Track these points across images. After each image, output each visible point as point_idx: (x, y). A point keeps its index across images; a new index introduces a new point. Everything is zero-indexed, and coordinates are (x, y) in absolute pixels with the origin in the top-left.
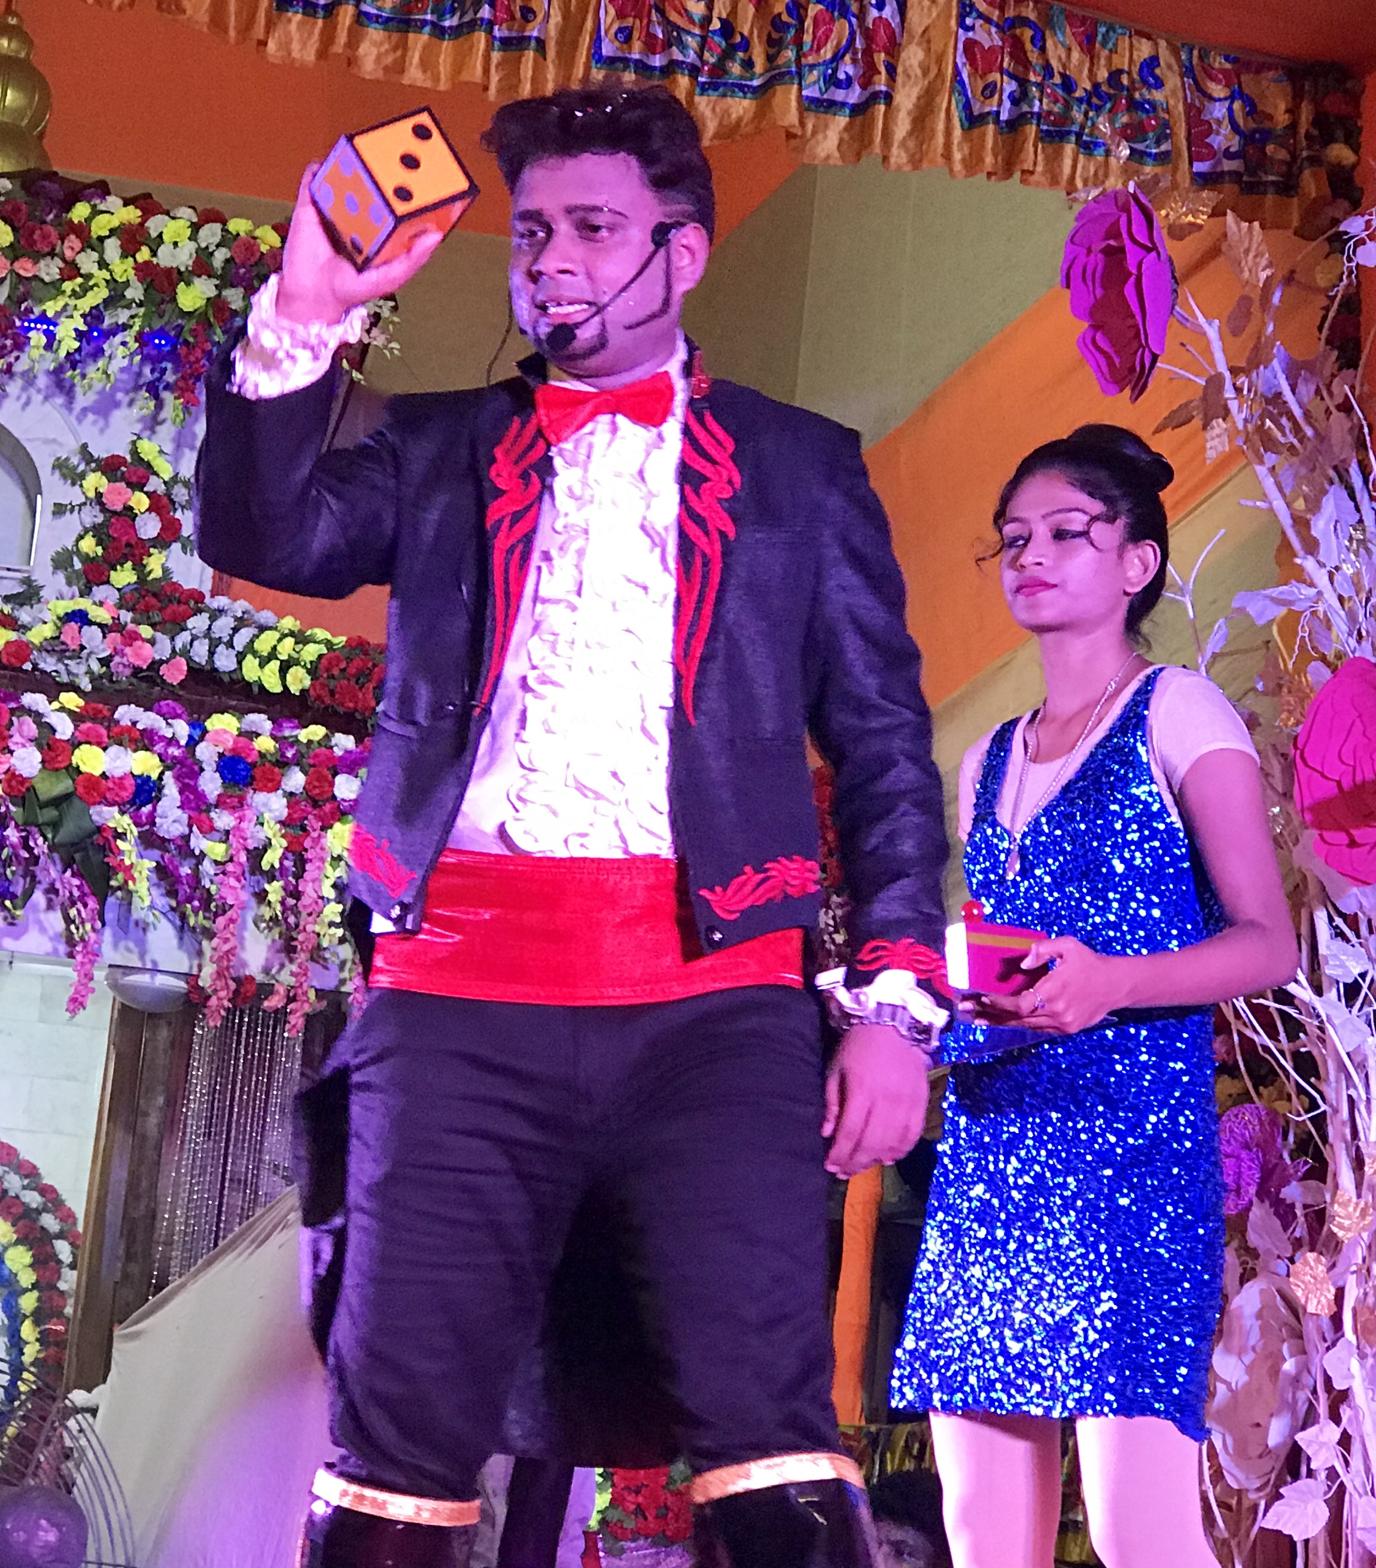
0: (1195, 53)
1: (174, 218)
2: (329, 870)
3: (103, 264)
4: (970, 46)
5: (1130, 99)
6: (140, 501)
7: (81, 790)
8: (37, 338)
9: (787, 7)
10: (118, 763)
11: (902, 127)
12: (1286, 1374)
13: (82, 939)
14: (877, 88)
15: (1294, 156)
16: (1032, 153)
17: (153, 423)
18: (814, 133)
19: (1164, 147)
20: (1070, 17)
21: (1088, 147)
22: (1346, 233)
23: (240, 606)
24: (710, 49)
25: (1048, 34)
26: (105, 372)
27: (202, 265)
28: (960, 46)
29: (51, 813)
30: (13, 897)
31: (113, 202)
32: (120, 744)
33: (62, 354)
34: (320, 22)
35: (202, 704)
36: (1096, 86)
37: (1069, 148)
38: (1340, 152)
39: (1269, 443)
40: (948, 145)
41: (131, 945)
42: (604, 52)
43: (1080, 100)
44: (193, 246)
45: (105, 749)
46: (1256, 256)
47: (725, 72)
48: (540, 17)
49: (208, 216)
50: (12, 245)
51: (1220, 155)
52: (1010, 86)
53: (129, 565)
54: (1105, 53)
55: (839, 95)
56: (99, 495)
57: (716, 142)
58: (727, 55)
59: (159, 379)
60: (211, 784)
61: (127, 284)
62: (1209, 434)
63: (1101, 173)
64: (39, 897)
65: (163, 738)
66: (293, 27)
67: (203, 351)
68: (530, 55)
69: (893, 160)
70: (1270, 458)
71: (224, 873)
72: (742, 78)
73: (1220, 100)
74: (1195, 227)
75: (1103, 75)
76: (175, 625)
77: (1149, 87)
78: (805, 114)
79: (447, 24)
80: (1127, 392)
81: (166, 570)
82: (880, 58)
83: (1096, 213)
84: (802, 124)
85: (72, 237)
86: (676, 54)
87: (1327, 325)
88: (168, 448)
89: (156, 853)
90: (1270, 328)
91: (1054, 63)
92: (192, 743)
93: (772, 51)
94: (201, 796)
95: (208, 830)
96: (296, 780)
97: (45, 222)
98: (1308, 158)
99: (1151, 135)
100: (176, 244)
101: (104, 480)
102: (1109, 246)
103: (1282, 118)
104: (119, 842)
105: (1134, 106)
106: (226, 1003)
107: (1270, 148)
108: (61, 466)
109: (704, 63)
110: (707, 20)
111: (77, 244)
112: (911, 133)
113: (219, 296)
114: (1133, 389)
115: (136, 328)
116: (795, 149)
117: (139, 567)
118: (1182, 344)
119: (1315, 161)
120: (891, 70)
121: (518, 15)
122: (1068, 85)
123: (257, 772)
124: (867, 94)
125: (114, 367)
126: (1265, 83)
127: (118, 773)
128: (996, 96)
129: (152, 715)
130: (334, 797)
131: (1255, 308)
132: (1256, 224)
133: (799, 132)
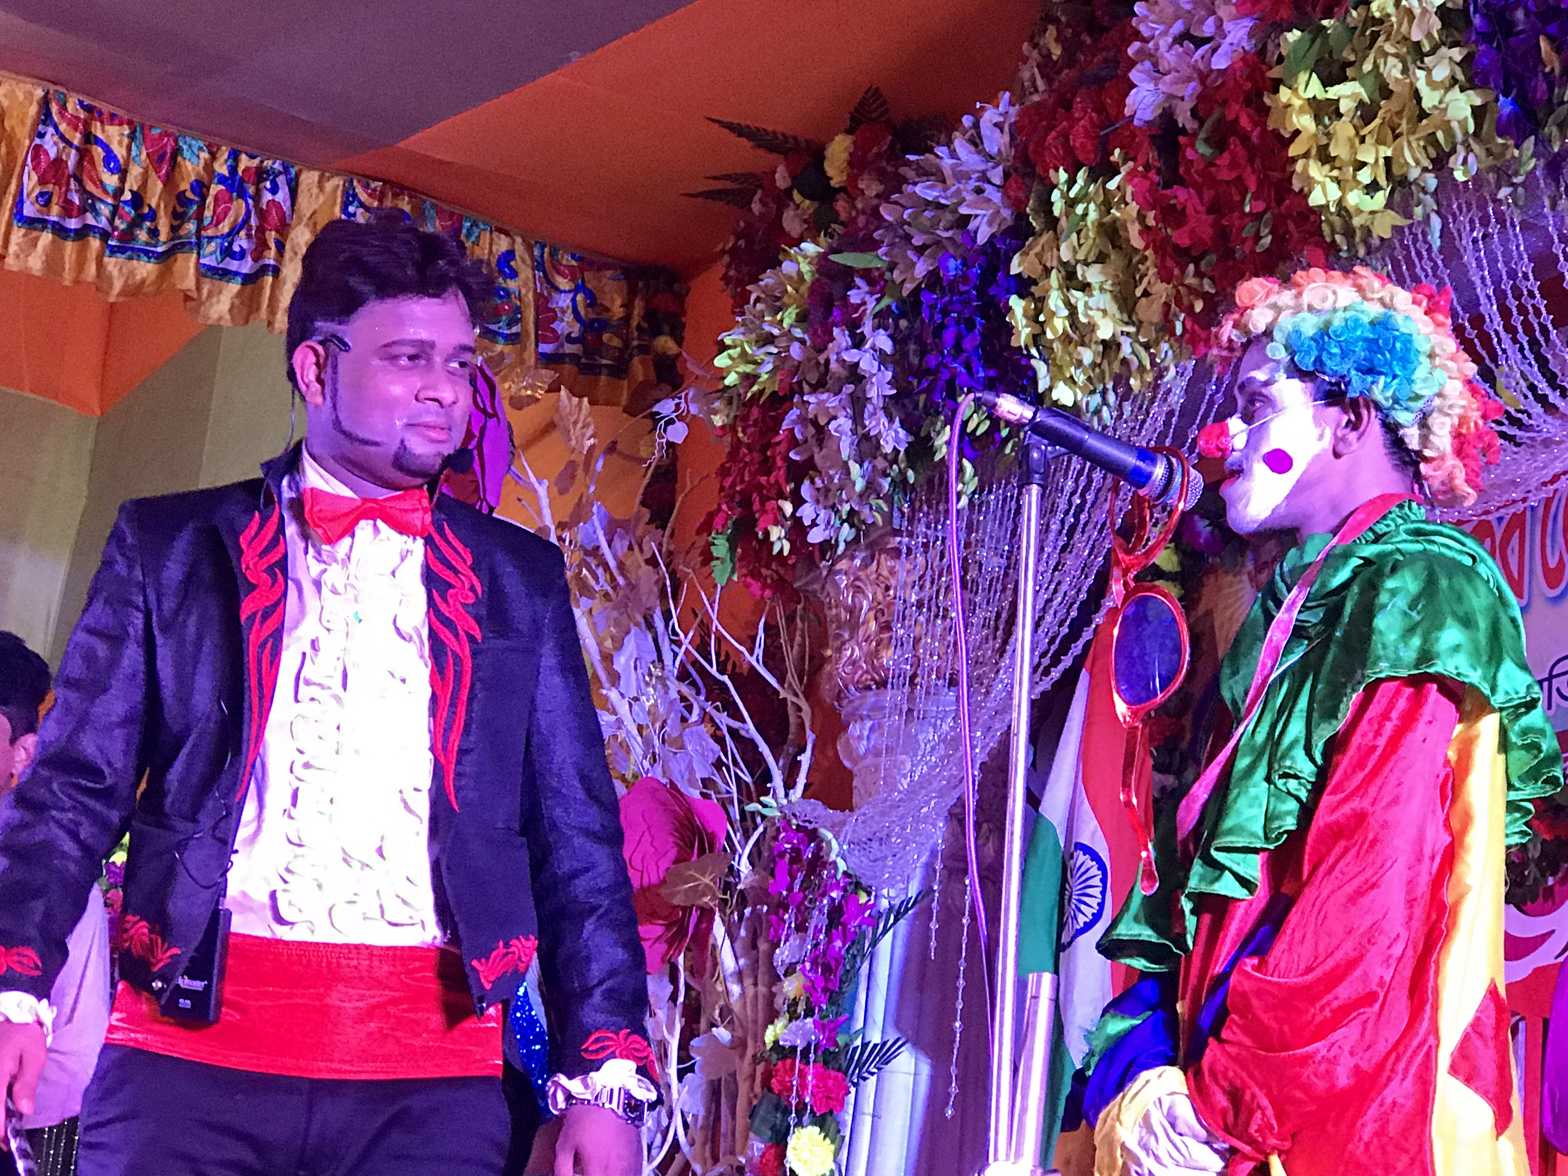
0: (546, 250)
9: (192, 185)
14: (267, 262)
15: (626, 344)
18: (210, 295)
19: (514, 330)
20: (439, 212)
22: (658, 413)
24: (121, 217)
38: (666, 344)
42: (26, 212)
46: (583, 427)
47: (134, 238)
51: (562, 339)
55: (233, 265)
57: (121, 298)
58: (135, 224)
69: (276, 324)
70: (585, 602)
72: (147, 244)
73: (565, 292)
74: (533, 401)
77: (505, 276)
78: (202, 280)
82: (271, 236)
84: (199, 288)
86: (90, 219)
90: (592, 489)
93: (175, 223)
98: (638, 347)
99: (505, 318)
103: (617, 312)
107: (606, 337)
109: (115, 229)
110: (119, 191)
116: (191, 311)
118: (519, 500)
119: (643, 349)
120: (281, 247)
124: (258, 265)
126: (604, 280)
131: (580, 473)
132: (585, 399)
133: (195, 295)
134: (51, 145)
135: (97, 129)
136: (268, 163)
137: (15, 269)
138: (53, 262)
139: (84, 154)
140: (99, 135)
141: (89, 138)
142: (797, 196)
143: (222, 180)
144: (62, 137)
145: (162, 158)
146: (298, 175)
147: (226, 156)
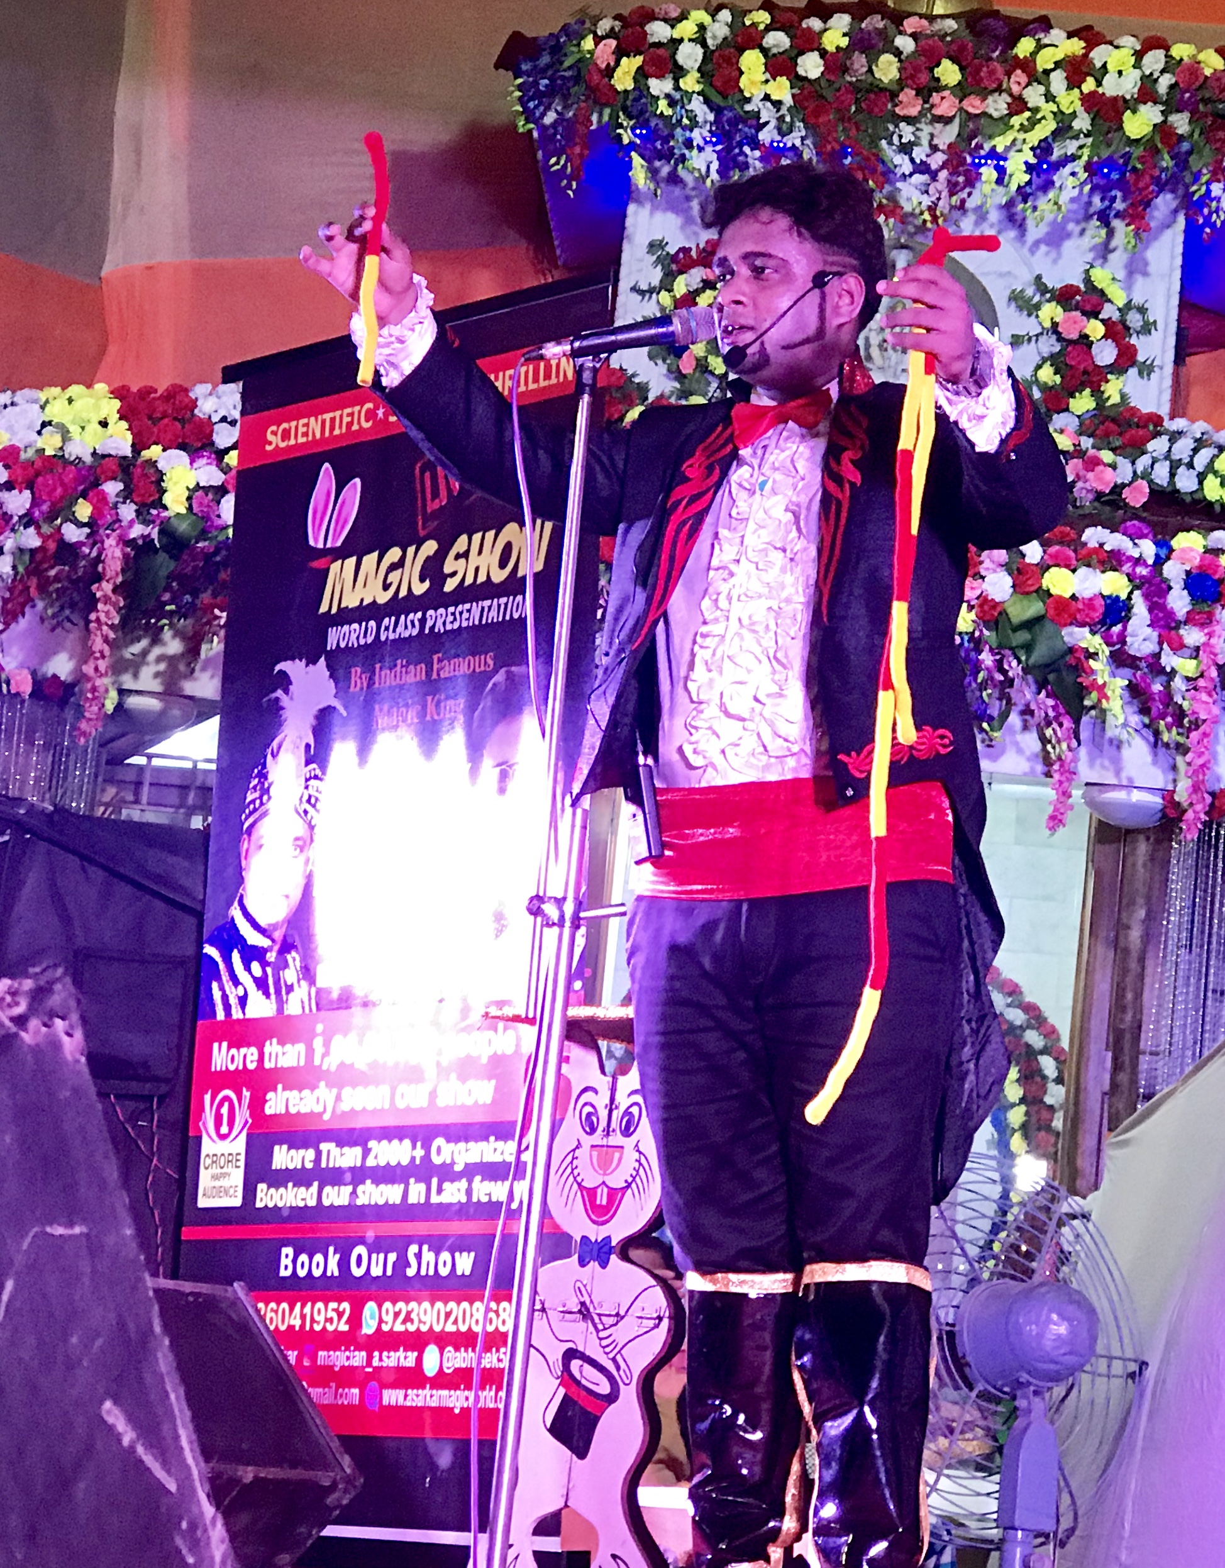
1: (1117, 47)
3: (1049, 97)
6: (1095, 329)
7: (1052, 612)
8: (988, 173)
10: (1087, 584)
13: (1059, 758)
17: (1104, 251)
23: (1199, 428)
26: (1056, 203)
27: (1147, 93)
29: (1023, 636)
30: (990, 719)
31: (1056, 35)
32: (1089, 566)
33: (1013, 187)
35: (1165, 525)
41: (1107, 763)
44: (1137, 73)
45: (1074, 571)
49: (1151, 44)
50: (959, 83)
53: (1088, 391)
56: (1055, 325)
59: (1110, 207)
60: (1179, 601)
61: (1074, 115)
64: (1014, 719)
65: (1130, 558)
67: (1152, 177)
71: (1195, 689)
76: (1134, 448)
81: (1123, 396)
85: (1019, 72)
88: (1121, 275)
89: (1128, 672)
92: (1159, 562)
94: (1171, 614)
95: (1178, 646)
97: (991, 59)
100: (1120, 73)
101: (1059, 309)
104: (1091, 662)
106: (1203, 817)
108: (1017, 299)
111: (1024, 79)
113: (1165, 122)
115: (1085, 158)
117: (1097, 393)
125: (1064, 198)
127: (1087, 594)
129: (1118, 536)
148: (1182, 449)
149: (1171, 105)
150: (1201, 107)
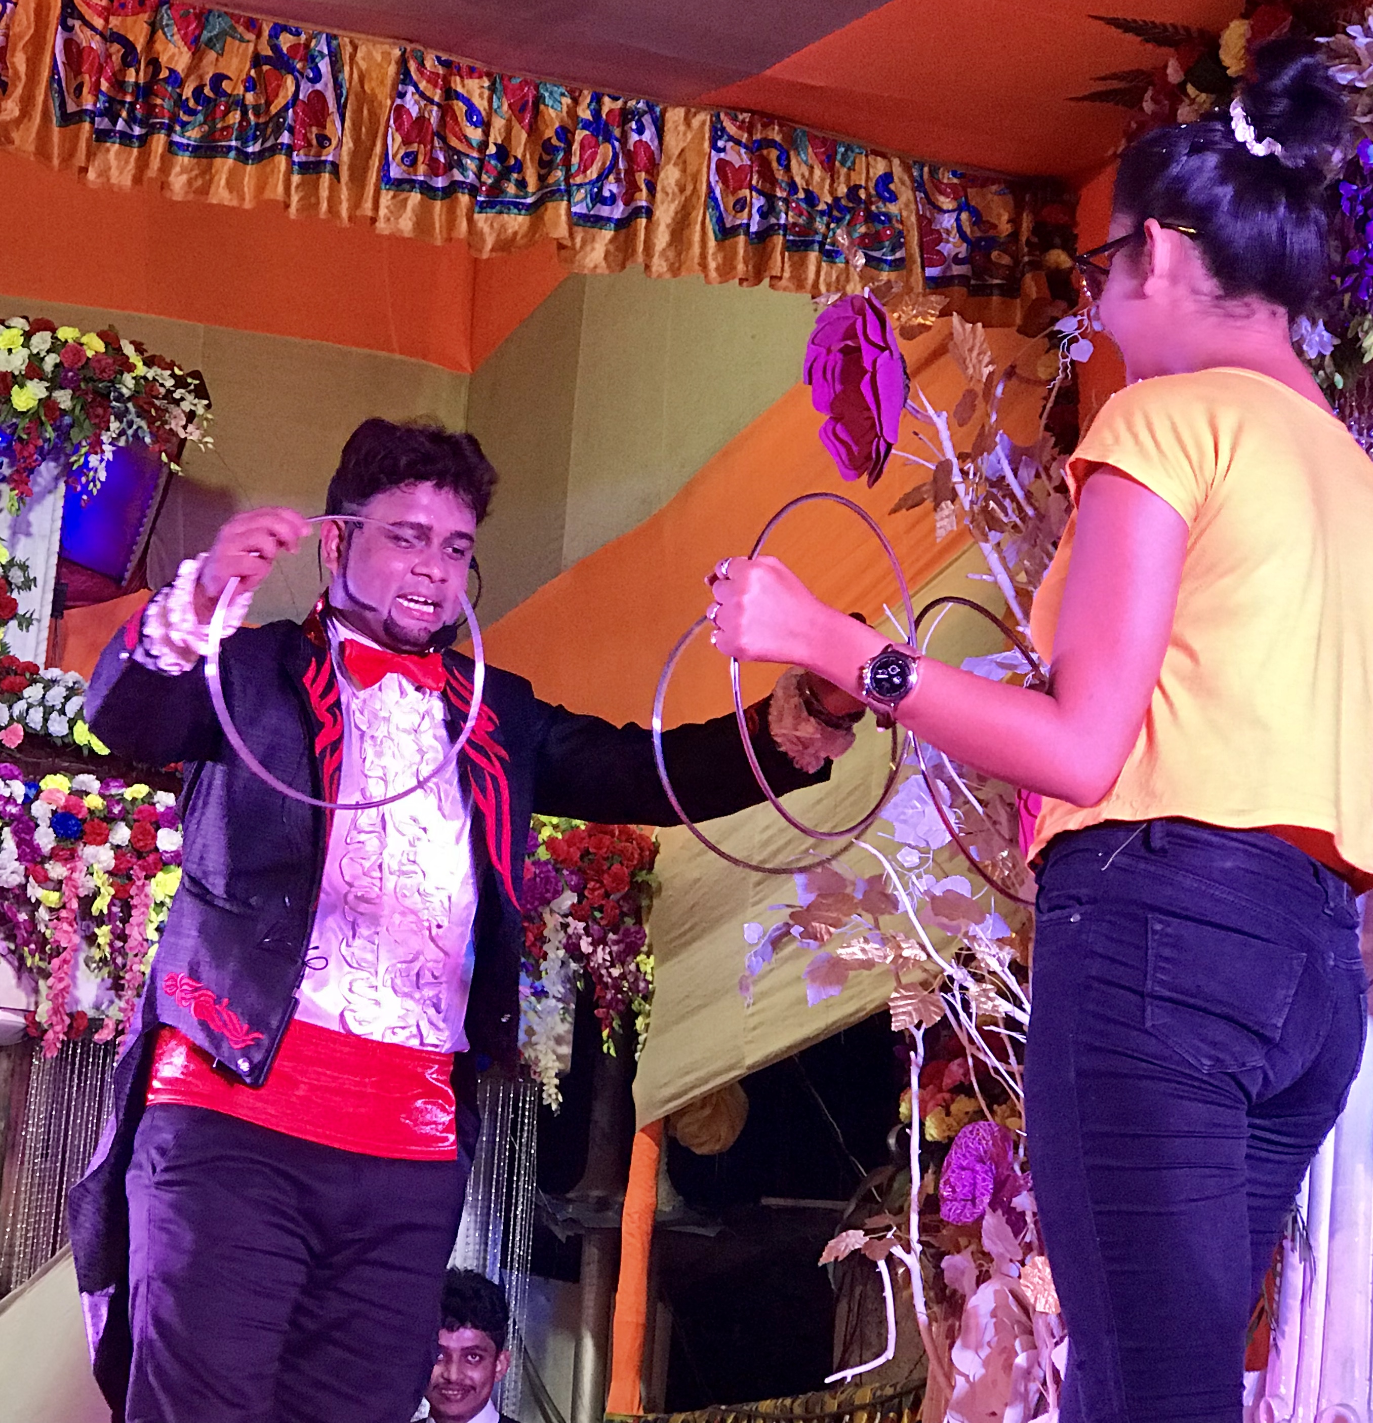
0: (926, 169)
1: (8, 327)
2: (153, 916)
4: (722, 166)
5: (868, 210)
9: (557, 133)
11: (662, 238)
12: (1019, 1367)
14: (639, 204)
15: (1016, 260)
16: (780, 261)
18: (583, 245)
19: (898, 255)
20: (812, 139)
21: (830, 255)
22: (1061, 332)
23: (71, 677)
24: (487, 172)
25: (792, 153)
27: (34, 369)
28: (713, 166)
34: (135, 151)
35: (37, 766)
36: (836, 200)
37: (813, 256)
38: (1059, 258)
39: (993, 523)
40: (703, 256)
42: (392, 174)
43: (822, 213)
44: (26, 352)
46: (979, 354)
47: (503, 191)
48: (334, 142)
49: (39, 325)
51: (949, 260)
52: (758, 202)
54: (844, 171)
55: (605, 211)
57: (494, 254)
58: (503, 176)
60: (45, 838)
62: (938, 516)
63: (843, 278)
66: (112, 155)
67: (36, 446)
68: (326, 177)
69: (654, 269)
70: (994, 536)
71: (58, 919)
72: (517, 197)
73: (948, 211)
74: (925, 328)
75: (842, 190)
76: (11, 694)
77: (885, 200)
78: (576, 228)
79: (250, 150)
80: (865, 477)
82: (641, 177)
83: (835, 316)
84: (571, 235)
86: (457, 176)
87: (1045, 415)
88: (5, 535)
90: (994, 417)
91: (798, 180)
92: (28, 801)
93: (543, 172)
94: (36, 849)
95: (44, 880)
96: (122, 834)
98: (1029, 263)
99: (887, 243)
100: (8, 351)
102: (847, 345)
103: (1005, 228)
105: (872, 218)
106: (61, 1036)
107: (994, 254)
109: (484, 184)
110: (484, 145)
112: (670, 244)
113: (49, 397)
114: (870, 475)
116: (566, 261)
118: (916, 434)
119: (1036, 265)
120: (652, 188)
121: (314, 142)
122: (811, 199)
123: (87, 827)
124: (630, 209)
126: (990, 196)
128: (747, 210)
130: (157, 849)
131: (979, 402)
132: (980, 325)
133: (568, 243)
134: (412, 104)
135: (457, 85)
136: (631, 104)
137: (386, 232)
138: (423, 222)
139: (446, 110)
140: (459, 89)
141: (450, 94)
142: (1190, 89)
143: (586, 125)
144: (422, 95)
145: (523, 109)
146: (663, 112)
147: (588, 100)
148: (56, 695)
149: (56, 382)
150: (83, 385)
